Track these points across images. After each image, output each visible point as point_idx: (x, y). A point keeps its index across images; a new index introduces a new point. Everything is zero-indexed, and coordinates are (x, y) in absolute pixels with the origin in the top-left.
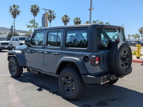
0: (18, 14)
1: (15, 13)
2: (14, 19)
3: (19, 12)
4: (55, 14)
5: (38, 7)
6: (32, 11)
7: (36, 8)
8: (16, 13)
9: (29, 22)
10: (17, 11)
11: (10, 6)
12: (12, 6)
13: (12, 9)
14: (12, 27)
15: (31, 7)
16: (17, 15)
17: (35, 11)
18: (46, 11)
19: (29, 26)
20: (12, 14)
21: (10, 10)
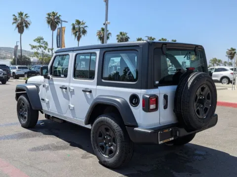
0: (27, 27)
1: (22, 25)
3: (29, 23)
4: (86, 26)
5: (58, 15)
6: (49, 22)
7: (56, 17)
8: (24, 25)
9: (35, 41)
10: (25, 23)
11: (14, 15)
12: (17, 15)
13: (16, 19)
15: (47, 16)
16: (25, 28)
17: (54, 22)
19: (34, 47)
20: (18, 26)
21: (14, 21)
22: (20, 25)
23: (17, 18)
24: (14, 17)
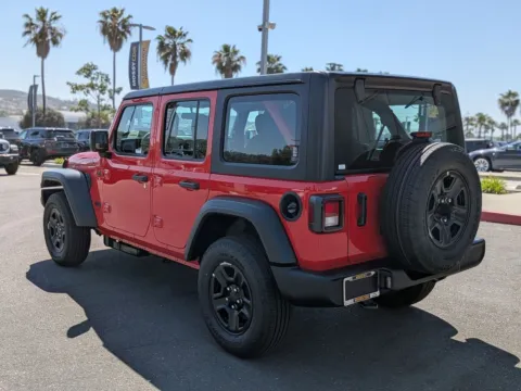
0: (55, 42)
1: (44, 38)
2: (40, 59)
3: (61, 36)
4: (189, 41)
5: (125, 16)
6: (104, 31)
7: (120, 20)
8: (50, 37)
9: (79, 73)
10: (52, 34)
11: (27, 16)
12: (34, 16)
13: (31, 24)
14: (34, 88)
15: (102, 18)
16: (51, 44)
17: (114, 30)
18: (144, 30)
19: (76, 88)
20: (35, 40)
21: (27, 29)
22: (41, 37)
23: (34, 21)
24: (27, 20)
